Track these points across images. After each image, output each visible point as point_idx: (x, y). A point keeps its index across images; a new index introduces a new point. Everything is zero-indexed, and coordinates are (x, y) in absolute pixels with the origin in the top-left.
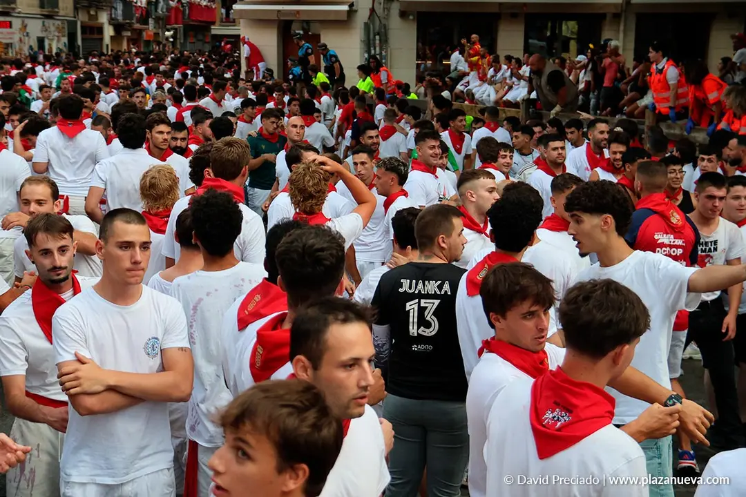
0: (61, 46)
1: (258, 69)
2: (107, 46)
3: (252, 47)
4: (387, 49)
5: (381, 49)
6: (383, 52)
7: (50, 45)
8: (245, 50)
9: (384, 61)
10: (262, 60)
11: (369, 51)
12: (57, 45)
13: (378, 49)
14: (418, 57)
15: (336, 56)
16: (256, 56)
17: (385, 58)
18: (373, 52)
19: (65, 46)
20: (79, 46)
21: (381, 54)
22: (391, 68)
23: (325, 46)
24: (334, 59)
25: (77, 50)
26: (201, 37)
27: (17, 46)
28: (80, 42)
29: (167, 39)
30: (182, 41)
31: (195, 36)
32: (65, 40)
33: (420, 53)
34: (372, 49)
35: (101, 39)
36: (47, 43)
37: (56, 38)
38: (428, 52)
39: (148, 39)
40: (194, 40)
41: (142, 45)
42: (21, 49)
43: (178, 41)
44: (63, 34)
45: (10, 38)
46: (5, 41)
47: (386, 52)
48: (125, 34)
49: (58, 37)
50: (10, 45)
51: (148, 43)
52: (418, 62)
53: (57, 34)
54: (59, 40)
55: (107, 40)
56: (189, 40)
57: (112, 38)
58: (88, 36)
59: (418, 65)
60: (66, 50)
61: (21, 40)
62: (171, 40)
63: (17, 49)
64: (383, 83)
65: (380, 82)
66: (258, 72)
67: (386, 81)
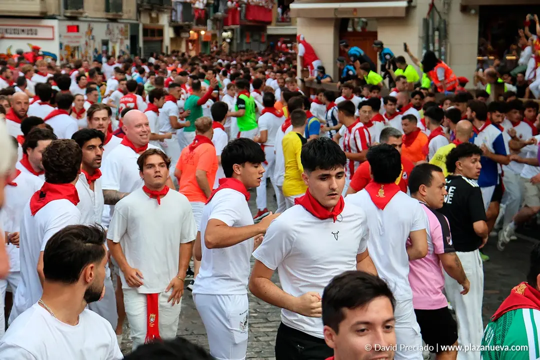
0: (124, 49)
1: (312, 68)
2: (167, 48)
3: (307, 47)
4: (446, 44)
5: (440, 46)
6: (443, 49)
7: (113, 48)
8: (301, 49)
9: (443, 57)
10: (316, 58)
11: (427, 47)
12: (120, 47)
13: (437, 45)
14: (480, 53)
15: (391, 54)
16: (311, 54)
17: (445, 54)
19: (128, 48)
20: (140, 48)
21: (439, 51)
22: (450, 65)
23: (381, 44)
24: (389, 57)
25: (138, 52)
26: (257, 37)
27: (83, 49)
28: (141, 44)
29: (224, 40)
30: (239, 42)
31: (252, 36)
32: (127, 42)
33: (482, 48)
34: (431, 45)
35: (162, 41)
36: (110, 45)
37: (119, 41)
38: (490, 47)
39: (205, 40)
40: (250, 41)
41: (200, 46)
42: (86, 52)
43: (235, 42)
44: (126, 36)
45: (78, 42)
46: (72, 45)
47: (446, 48)
48: (184, 35)
49: (121, 39)
50: (76, 48)
51: (206, 44)
52: (480, 58)
53: (120, 37)
54: (122, 43)
55: (167, 42)
56: (245, 41)
57: (172, 39)
58: (149, 38)
59: (479, 61)
60: (128, 52)
61: (87, 44)
62: (228, 40)
63: (83, 52)
64: (440, 79)
65: (437, 78)
66: (313, 71)
67: (443, 78)
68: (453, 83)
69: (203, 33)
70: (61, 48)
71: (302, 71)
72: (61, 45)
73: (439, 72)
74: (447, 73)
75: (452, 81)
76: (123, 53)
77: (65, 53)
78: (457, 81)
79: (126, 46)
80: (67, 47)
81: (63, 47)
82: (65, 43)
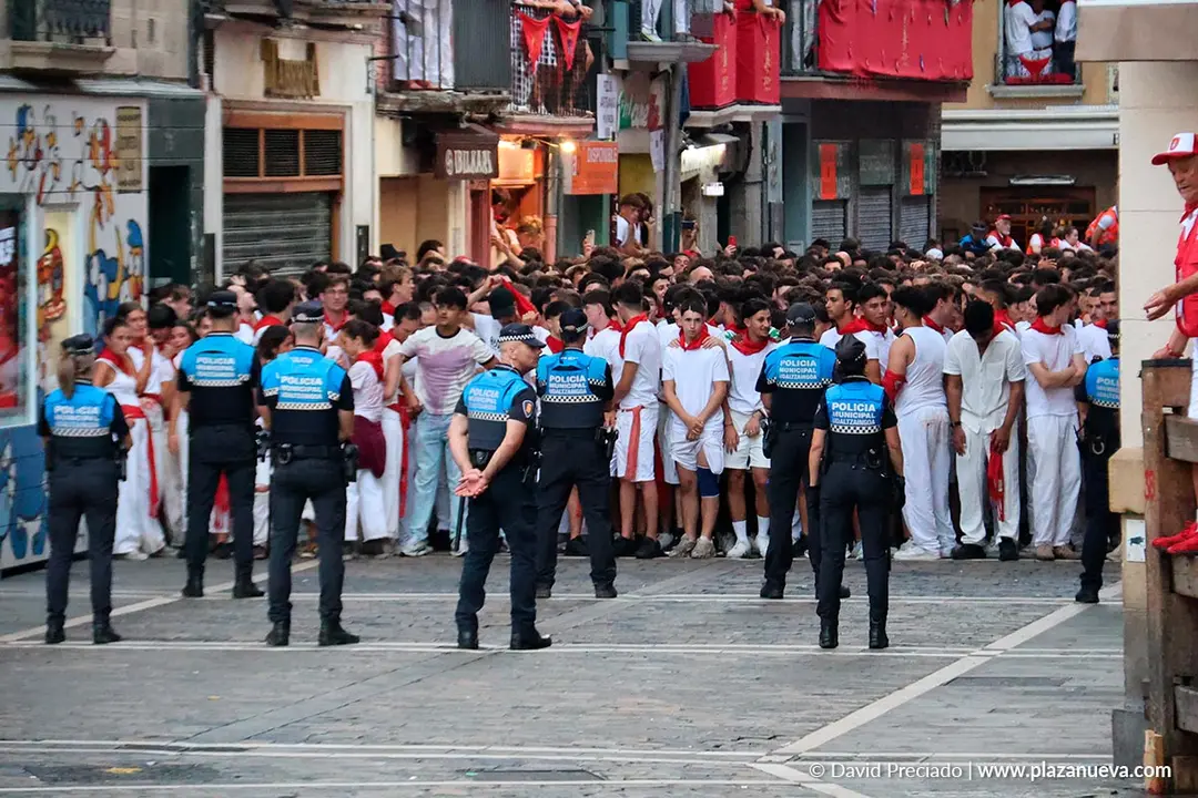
0: (114, 244)
2: (364, 232)
7: (53, 239)
12: (90, 237)
19: (134, 242)
20: (211, 238)
26: (877, 169)
28: (213, 217)
29: (690, 187)
30: (775, 196)
31: (852, 164)
32: (136, 206)
35: (334, 198)
36: (35, 224)
37: (87, 200)
39: (584, 190)
40: (843, 189)
41: (552, 219)
43: (753, 196)
44: (128, 176)
48: (461, 162)
49: (97, 189)
51: (584, 211)
53: (93, 177)
54: (100, 212)
55: (362, 203)
56: (813, 188)
57: (390, 187)
58: (263, 182)
60: (136, 263)
62: (716, 190)
69: (568, 147)
76: (110, 267)
79: (125, 233)
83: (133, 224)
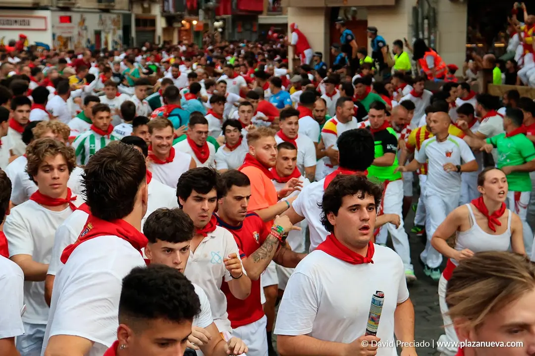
0: (116, 39)
1: (304, 56)
2: (159, 38)
3: (300, 34)
4: (435, 33)
5: (430, 33)
6: (432, 37)
7: (106, 38)
8: (293, 38)
9: (432, 45)
10: (308, 46)
11: (417, 36)
12: (113, 38)
13: (426, 33)
14: (469, 41)
15: (383, 42)
16: (303, 43)
17: (434, 42)
18: (421, 36)
19: (120, 38)
20: (133, 38)
21: (429, 38)
23: (375, 30)
24: (381, 44)
25: (130, 42)
26: (248, 27)
27: (76, 39)
28: (133, 34)
29: (216, 29)
30: (230, 31)
31: (243, 26)
32: (120, 32)
33: (470, 36)
34: (420, 33)
35: (154, 31)
36: (103, 36)
37: (112, 31)
38: (479, 35)
39: (197, 30)
40: (242, 30)
41: (192, 36)
42: (79, 43)
43: (226, 32)
44: (119, 27)
45: (70, 32)
46: (65, 35)
47: (435, 37)
48: (176, 25)
49: (114, 30)
50: (69, 39)
51: (197, 34)
52: (469, 45)
53: (113, 27)
54: (114, 33)
55: (159, 32)
56: (237, 30)
57: (164, 29)
58: (142, 28)
59: (468, 49)
60: (120, 42)
61: (79, 34)
62: (220, 30)
63: (76, 42)
64: (429, 67)
65: (426, 66)
66: (304, 59)
67: (433, 66)
68: (443, 70)
69: (195, 22)
70: (54, 39)
71: (294, 60)
72: (54, 35)
73: (429, 60)
74: (436, 61)
75: (440, 69)
76: (116, 43)
77: (58, 43)
78: (447, 69)
79: (118, 37)
80: (60, 38)
81: (56, 38)
82: (58, 34)
83: (120, 36)
